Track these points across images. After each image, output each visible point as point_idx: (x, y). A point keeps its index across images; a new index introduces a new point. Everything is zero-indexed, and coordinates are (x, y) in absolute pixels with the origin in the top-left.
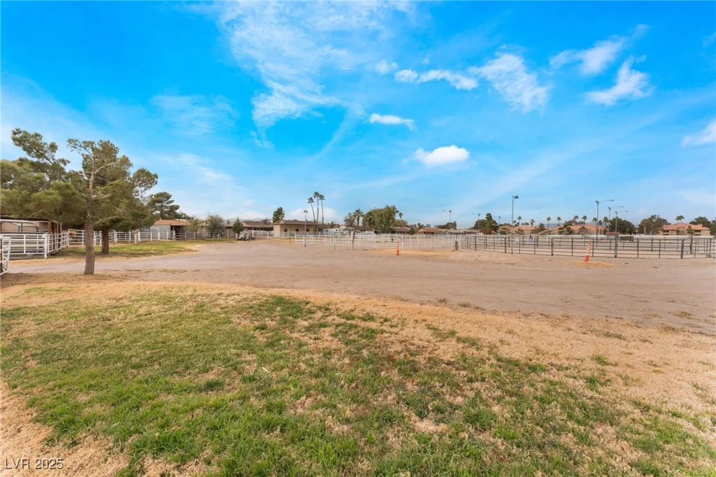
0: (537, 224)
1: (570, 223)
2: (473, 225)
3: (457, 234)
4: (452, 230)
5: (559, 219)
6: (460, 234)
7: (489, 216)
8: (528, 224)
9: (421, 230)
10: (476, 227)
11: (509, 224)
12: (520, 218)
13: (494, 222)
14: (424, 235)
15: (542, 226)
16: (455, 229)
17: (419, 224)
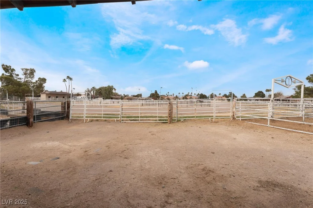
0: (175, 96)
1: (187, 95)
2: (149, 96)
3: (142, 99)
4: (140, 98)
5: (183, 93)
6: (144, 99)
7: (156, 92)
8: (172, 95)
9: (125, 98)
10: (150, 97)
11: (164, 95)
12: (168, 93)
13: (158, 94)
14: (128, 100)
15: (177, 96)
16: (141, 97)
17: (124, 95)
